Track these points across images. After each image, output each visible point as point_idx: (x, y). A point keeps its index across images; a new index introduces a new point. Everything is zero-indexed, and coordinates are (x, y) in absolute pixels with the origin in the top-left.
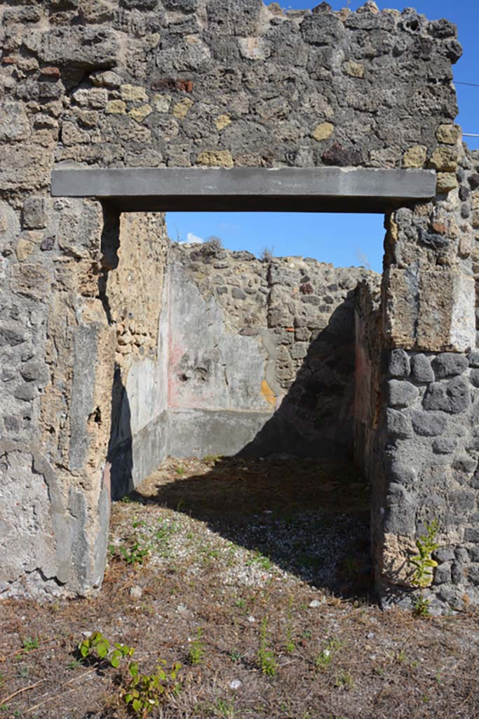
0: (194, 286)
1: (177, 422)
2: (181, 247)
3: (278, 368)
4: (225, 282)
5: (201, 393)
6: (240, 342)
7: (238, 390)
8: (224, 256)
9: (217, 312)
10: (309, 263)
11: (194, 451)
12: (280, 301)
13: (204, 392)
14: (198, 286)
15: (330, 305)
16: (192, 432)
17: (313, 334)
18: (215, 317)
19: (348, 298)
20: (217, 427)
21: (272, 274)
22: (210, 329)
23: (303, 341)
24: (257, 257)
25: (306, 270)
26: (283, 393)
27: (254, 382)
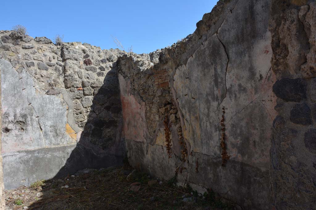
0: (7, 61)
3: (76, 115)
4: (32, 59)
5: (22, 139)
6: (48, 100)
7: (50, 133)
8: (30, 40)
9: (28, 80)
10: (87, 46)
11: (22, 182)
12: (72, 70)
13: (24, 138)
14: (10, 61)
15: (103, 72)
16: (18, 169)
17: (94, 90)
18: (27, 83)
19: (113, 67)
20: (37, 161)
21: (65, 52)
22: (24, 92)
23: (89, 95)
24: (53, 41)
25: (86, 50)
26: (81, 130)
27: (61, 125)
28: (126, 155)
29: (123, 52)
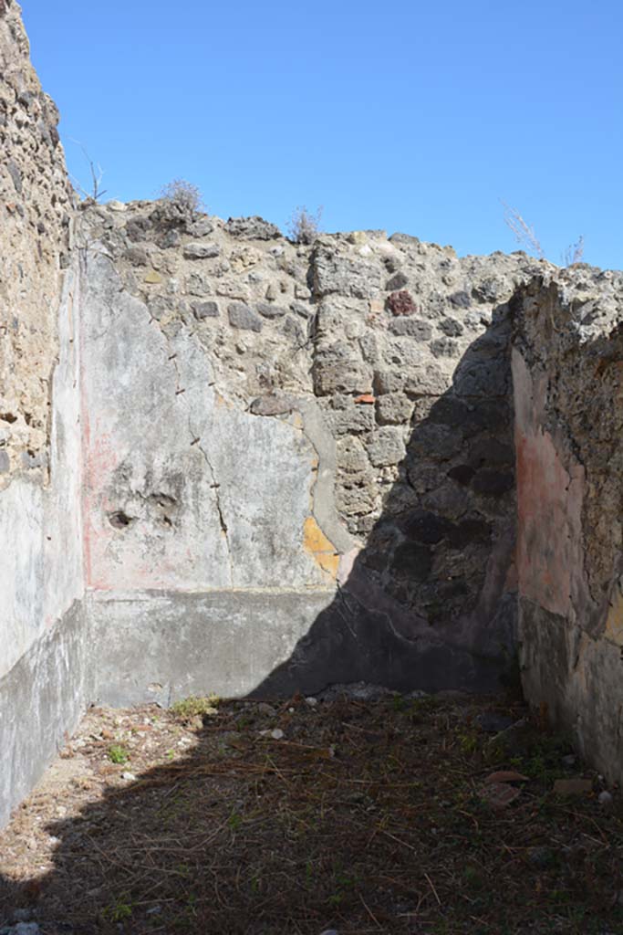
0: (137, 301)
1: (107, 624)
2: (103, 209)
3: (343, 489)
4: (212, 292)
5: (163, 552)
6: (252, 431)
7: (250, 544)
8: (208, 229)
9: (196, 361)
10: (402, 245)
11: (151, 689)
12: (340, 332)
13: (170, 551)
14: (147, 301)
15: (453, 339)
16: (144, 646)
17: (417, 406)
18: (190, 375)
19: (493, 322)
20: (202, 631)
21: (320, 270)
22: (181, 403)
23: (397, 423)
24: (284, 232)
25: (398, 261)
26: (355, 546)
27: (288, 522)
28: (516, 657)
29: (539, 265)
